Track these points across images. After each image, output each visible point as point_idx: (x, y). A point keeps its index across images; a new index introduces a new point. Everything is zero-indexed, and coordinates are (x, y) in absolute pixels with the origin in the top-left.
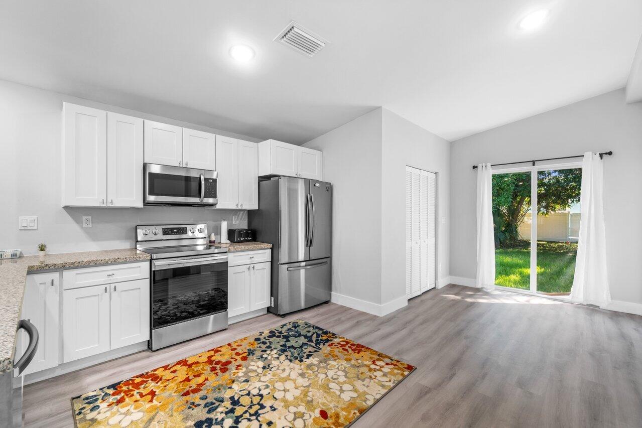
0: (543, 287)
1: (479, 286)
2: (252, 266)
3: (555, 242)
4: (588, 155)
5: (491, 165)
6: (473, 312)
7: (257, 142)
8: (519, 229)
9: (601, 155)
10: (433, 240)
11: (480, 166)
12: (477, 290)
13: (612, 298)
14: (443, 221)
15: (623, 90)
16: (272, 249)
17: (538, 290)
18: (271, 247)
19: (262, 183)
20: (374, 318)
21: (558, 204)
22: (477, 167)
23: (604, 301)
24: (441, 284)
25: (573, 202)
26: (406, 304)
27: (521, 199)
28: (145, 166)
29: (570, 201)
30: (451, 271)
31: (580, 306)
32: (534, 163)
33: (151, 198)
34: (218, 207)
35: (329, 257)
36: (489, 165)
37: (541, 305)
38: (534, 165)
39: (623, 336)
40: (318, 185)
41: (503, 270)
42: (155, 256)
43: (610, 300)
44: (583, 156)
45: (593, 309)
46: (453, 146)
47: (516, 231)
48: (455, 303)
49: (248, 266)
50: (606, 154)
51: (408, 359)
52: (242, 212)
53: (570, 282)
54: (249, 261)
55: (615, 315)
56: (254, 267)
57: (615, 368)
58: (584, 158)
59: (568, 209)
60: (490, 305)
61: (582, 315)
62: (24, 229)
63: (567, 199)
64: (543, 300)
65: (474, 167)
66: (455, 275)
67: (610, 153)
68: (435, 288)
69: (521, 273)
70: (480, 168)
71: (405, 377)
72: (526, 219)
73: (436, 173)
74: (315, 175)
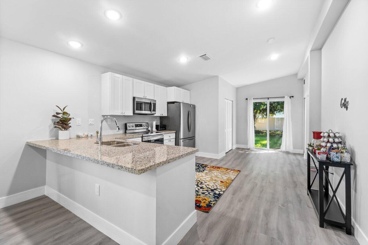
0: (271, 147)
2: (170, 140)
3: (270, 131)
4: (286, 97)
6: (250, 156)
7: (167, 87)
8: (255, 125)
9: (290, 97)
10: (231, 129)
11: (249, 99)
12: (248, 149)
13: (294, 149)
14: (235, 121)
15: (296, 74)
16: (176, 133)
17: (270, 148)
18: (175, 132)
19: (169, 105)
20: (216, 160)
23: (291, 149)
24: (234, 147)
26: (225, 155)
28: (134, 98)
29: (275, 112)
30: (237, 143)
31: (284, 152)
32: (268, 98)
33: (137, 112)
34: (155, 115)
35: (194, 137)
36: (252, 98)
37: (272, 153)
38: (268, 99)
39: (297, 159)
40: (192, 106)
41: (256, 142)
42: (144, 135)
43: (293, 149)
45: (288, 153)
46: (238, 89)
48: (242, 154)
49: (169, 140)
50: (292, 97)
51: (237, 169)
52: (158, 117)
53: (280, 144)
54: (169, 138)
55: (295, 154)
56: (170, 141)
57: (296, 166)
59: (274, 116)
60: (255, 154)
61: (285, 155)
62: (91, 125)
63: (275, 111)
64: (272, 151)
65: (246, 99)
66: (239, 144)
67: (293, 97)
68: (232, 149)
69: (261, 143)
70: (248, 100)
71: (239, 173)
73: (232, 101)
74: (188, 101)
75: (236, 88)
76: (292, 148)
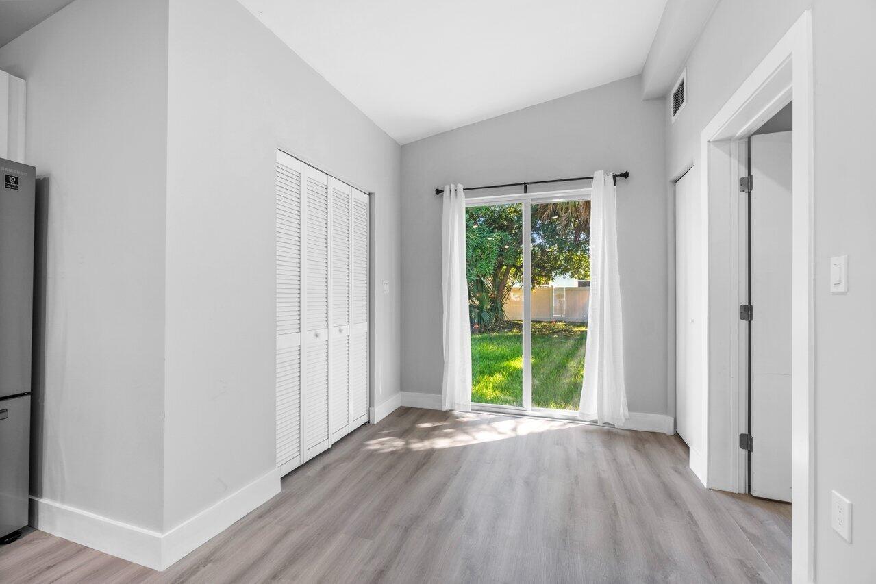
1: (446, 407)
3: (540, 322)
4: (598, 175)
5: (464, 189)
8: (505, 307)
9: (615, 177)
10: (364, 328)
11: (447, 190)
12: (443, 416)
13: (630, 410)
14: (385, 289)
15: (638, 78)
17: (533, 403)
21: (543, 277)
22: (442, 191)
23: (621, 415)
25: (556, 275)
26: (277, 489)
27: (506, 270)
29: (553, 274)
30: (404, 383)
32: (526, 187)
36: (460, 187)
38: (526, 192)
43: (627, 412)
44: (592, 178)
46: (405, 153)
47: (502, 310)
50: (621, 175)
58: (594, 182)
59: (551, 283)
65: (439, 192)
66: (408, 390)
67: (626, 175)
68: (369, 422)
70: (446, 194)
72: (512, 295)
73: (370, 194)
75: (395, 143)
76: (622, 411)
